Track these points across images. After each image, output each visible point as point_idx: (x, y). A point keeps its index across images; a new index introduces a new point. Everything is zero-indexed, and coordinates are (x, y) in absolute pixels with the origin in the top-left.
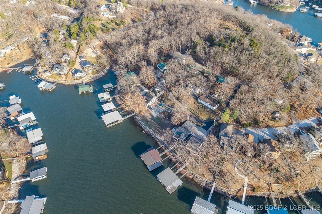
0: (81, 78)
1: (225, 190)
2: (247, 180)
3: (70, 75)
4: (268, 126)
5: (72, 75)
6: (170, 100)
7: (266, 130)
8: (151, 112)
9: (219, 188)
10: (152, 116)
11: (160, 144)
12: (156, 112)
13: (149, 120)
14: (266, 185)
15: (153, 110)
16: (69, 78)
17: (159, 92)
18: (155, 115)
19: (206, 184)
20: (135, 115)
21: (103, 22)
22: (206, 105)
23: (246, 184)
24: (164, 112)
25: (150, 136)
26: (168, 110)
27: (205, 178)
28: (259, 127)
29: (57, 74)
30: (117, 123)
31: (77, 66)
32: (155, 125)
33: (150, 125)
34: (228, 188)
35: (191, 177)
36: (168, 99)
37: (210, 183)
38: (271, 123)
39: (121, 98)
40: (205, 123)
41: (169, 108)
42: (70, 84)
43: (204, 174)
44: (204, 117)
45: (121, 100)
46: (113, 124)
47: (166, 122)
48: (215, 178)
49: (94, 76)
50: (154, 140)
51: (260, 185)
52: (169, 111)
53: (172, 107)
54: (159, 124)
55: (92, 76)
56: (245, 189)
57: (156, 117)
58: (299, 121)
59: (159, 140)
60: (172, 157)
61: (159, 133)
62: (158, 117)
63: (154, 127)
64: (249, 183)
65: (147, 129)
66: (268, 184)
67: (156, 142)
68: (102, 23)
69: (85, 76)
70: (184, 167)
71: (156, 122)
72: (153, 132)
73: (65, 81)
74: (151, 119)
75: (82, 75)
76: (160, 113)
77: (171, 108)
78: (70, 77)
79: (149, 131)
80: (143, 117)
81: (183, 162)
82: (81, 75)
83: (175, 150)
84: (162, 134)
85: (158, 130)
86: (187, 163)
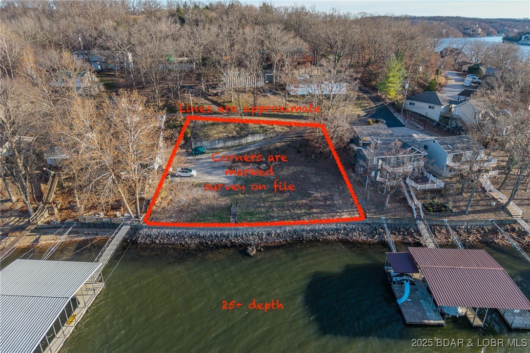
8: (197, 181)
11: (364, 238)
12: (209, 173)
13: (224, 201)
15: (194, 173)
18: (219, 178)
26: (240, 149)
32: (265, 200)
33: (251, 214)
36: (204, 126)
41: (237, 142)
52: (252, 149)
53: (247, 135)
57: (235, 182)
59: (345, 229)
61: (315, 210)
62: (238, 179)
63: (270, 207)
67: (345, 242)
71: (261, 191)
76: (230, 168)
77: (243, 141)
79: (269, 234)
80: (181, 211)
81: (504, 217)
83: (441, 210)
84: (329, 207)
85: (300, 207)
86: (514, 208)
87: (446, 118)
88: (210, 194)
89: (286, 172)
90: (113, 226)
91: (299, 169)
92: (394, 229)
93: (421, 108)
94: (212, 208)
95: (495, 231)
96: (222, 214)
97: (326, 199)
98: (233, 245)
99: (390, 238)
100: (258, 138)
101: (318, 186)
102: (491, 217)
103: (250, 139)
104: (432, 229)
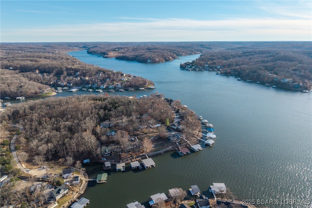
6: (145, 137)
10: (153, 147)
11: (173, 149)
13: (155, 149)
20: (147, 155)
22: (156, 126)
25: (166, 152)
29: (61, 198)
33: (159, 150)
39: (125, 160)
42: (84, 190)
45: (128, 160)
52: (153, 140)
54: (161, 146)
62: (155, 145)
65: (161, 151)
67: (171, 150)
70: (189, 144)
71: (159, 146)
72: (165, 150)
73: (78, 193)
76: (152, 144)
79: (163, 151)
81: (187, 143)
83: (180, 144)
84: (168, 147)
86: (188, 142)
87: (177, 128)
88: (153, 148)
89: (160, 142)
91: (161, 142)
92: (176, 147)
93: (173, 127)
94: (154, 150)
95: (186, 145)
96: (156, 150)
97: (167, 145)
98: (160, 154)
99: (176, 149)
100: (152, 138)
101: (165, 144)
102: (186, 143)
104: (180, 146)
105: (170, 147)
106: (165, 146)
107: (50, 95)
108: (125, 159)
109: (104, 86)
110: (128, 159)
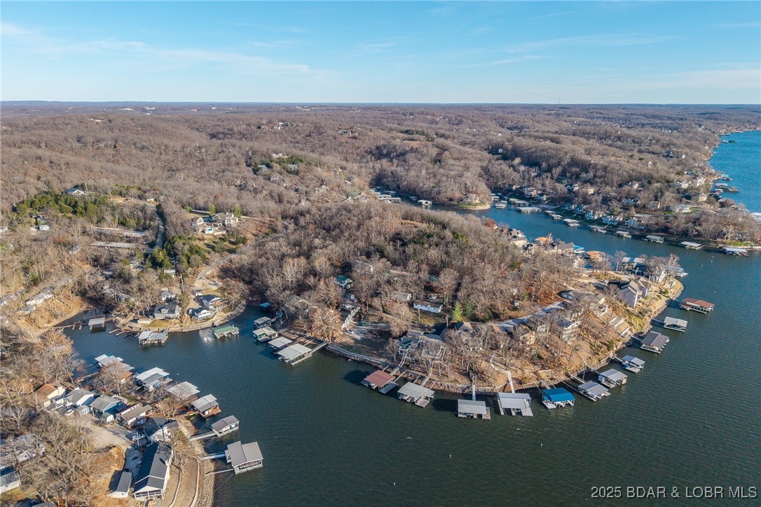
0: (208, 319)
1: (488, 389)
2: (509, 374)
3: (186, 318)
4: (510, 318)
5: (191, 318)
6: (373, 315)
7: (511, 321)
8: (351, 336)
9: (481, 389)
10: (355, 340)
12: (358, 334)
13: (353, 345)
14: (532, 374)
15: (352, 333)
16: (186, 323)
17: (353, 309)
18: (358, 337)
19: (463, 391)
20: (327, 345)
21: (206, 242)
22: (426, 309)
23: (510, 379)
24: (370, 332)
25: (363, 362)
26: (374, 328)
27: (460, 383)
28: (502, 321)
29: (161, 320)
30: (304, 359)
31: (194, 305)
33: (356, 351)
34: (491, 386)
35: (442, 388)
36: (370, 315)
37: (468, 387)
38: (513, 313)
39: (292, 331)
40: (434, 327)
41: (375, 325)
42: (192, 330)
43: (456, 379)
44: (430, 323)
46: (300, 360)
47: (379, 341)
48: (471, 381)
49: (229, 314)
50: (371, 365)
51: (526, 375)
52: (378, 329)
53: (380, 323)
54: (370, 346)
55: (225, 315)
56: (511, 383)
57: (361, 339)
58: (544, 307)
59: (379, 363)
60: (405, 376)
61: (375, 355)
62: (363, 338)
63: (363, 350)
64: (514, 377)
65: (355, 356)
66: (534, 373)
68: (206, 244)
69: (214, 316)
70: (427, 380)
72: (365, 358)
73: (181, 328)
74: (355, 342)
75: (209, 314)
76: (365, 334)
77: (377, 325)
78: (187, 320)
79: (357, 358)
80: (340, 344)
81: (424, 375)
82: (207, 314)
83: (407, 366)
84: (380, 356)
85: (371, 353)
86: (430, 374)
88: (352, 341)
90: (321, 342)
94: (349, 345)
96: (349, 348)
98: (346, 357)
100: (383, 324)
102: (421, 374)
103: (381, 325)
104: (400, 371)
105: (382, 360)
106: (377, 350)
107: (471, 208)
108: (295, 330)
109: (594, 213)
110: (298, 333)
